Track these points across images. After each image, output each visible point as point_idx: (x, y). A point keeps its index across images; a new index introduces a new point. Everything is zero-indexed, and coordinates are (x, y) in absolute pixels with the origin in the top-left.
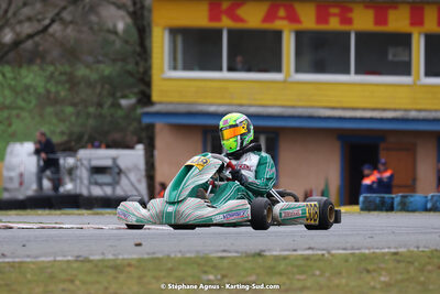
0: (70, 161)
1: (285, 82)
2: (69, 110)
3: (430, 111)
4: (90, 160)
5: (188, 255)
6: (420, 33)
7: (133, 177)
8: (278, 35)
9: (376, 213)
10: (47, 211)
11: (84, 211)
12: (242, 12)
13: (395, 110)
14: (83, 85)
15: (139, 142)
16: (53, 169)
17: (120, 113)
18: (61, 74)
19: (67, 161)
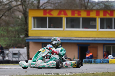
0: (7, 52)
1: (63, 30)
2: (7, 38)
3: (101, 38)
4: (12, 51)
5: (39, 74)
6: (99, 18)
7: (24, 55)
8: (61, 18)
9: (87, 64)
10: (1, 64)
11: (11, 64)
12: (52, 13)
13: (92, 38)
14: (10, 32)
15: (25, 46)
16: (3, 54)
17: (20, 39)
18: (5, 29)
19: (6, 52)
